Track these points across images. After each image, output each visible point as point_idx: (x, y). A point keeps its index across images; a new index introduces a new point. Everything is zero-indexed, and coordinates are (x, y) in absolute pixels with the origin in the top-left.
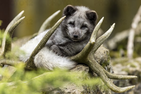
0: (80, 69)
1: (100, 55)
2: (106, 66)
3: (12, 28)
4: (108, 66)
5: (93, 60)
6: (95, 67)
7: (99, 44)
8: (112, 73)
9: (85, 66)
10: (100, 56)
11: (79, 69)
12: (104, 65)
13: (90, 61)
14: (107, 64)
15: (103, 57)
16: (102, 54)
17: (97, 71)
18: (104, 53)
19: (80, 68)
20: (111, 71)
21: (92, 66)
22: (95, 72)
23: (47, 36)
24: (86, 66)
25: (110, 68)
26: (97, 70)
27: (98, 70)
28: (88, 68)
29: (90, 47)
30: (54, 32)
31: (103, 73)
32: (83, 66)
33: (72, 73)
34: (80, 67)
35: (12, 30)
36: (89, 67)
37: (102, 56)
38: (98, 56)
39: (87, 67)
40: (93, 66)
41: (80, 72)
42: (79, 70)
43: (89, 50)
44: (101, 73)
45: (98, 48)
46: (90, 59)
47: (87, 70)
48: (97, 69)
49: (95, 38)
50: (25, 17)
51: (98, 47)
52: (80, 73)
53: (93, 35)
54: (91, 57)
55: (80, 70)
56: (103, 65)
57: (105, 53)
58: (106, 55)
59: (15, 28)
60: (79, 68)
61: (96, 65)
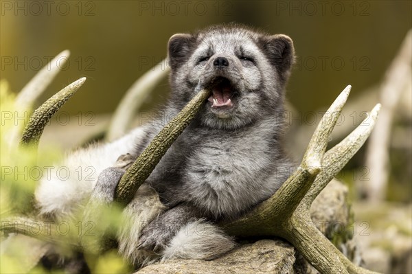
0: (267, 255)
1: (325, 207)
2: (345, 242)
3: (43, 115)
4: (349, 242)
5: (309, 225)
6: (314, 249)
7: (330, 173)
8: (360, 266)
9: (283, 246)
10: (324, 210)
11: (263, 254)
12: (338, 239)
13: (299, 229)
14: (347, 237)
15: (334, 214)
16: (332, 204)
17: (320, 264)
18: (335, 200)
19: (267, 253)
20: (358, 259)
21: (307, 246)
22: (313, 266)
23: (158, 143)
24: (285, 247)
25: (355, 249)
26: (323, 258)
27: (325, 260)
28: (293, 250)
29: (305, 184)
30: (181, 132)
31: (340, 268)
32: (276, 244)
33: (239, 268)
34: (267, 250)
35: (43, 121)
36: (295, 249)
37: (330, 211)
38: (318, 209)
39: (289, 250)
40: (310, 246)
41: (269, 265)
42: (263, 260)
43: (300, 194)
44: (334, 269)
45: (324, 186)
46: (299, 222)
47: (289, 258)
48: (321, 256)
49: (319, 155)
50: (84, 79)
51: (325, 181)
52: (269, 270)
53: (314, 145)
54: (301, 216)
55: (267, 259)
56: (335, 239)
57: (339, 198)
58: (343, 206)
59: (50, 114)
60: (263, 251)
61: (318, 243)
